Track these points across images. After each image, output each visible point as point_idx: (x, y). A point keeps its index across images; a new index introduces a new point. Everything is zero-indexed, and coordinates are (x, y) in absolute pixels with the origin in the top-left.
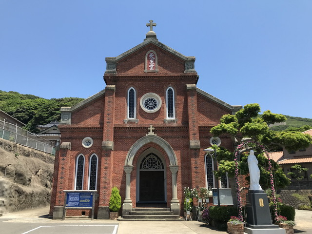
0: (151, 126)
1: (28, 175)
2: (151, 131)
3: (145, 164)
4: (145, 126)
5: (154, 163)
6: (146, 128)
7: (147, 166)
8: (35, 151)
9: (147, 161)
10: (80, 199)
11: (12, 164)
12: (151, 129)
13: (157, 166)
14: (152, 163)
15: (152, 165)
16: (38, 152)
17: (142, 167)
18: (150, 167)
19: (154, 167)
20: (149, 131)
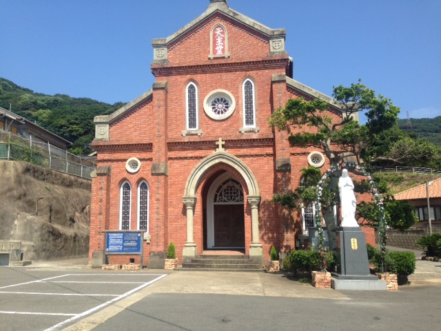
0: (220, 139)
1: (69, 212)
2: (220, 146)
3: (221, 195)
4: (210, 139)
5: (234, 193)
6: (212, 141)
7: (224, 197)
8: (80, 180)
9: (225, 191)
10: (124, 242)
11: (45, 197)
12: (220, 143)
13: (239, 197)
14: (231, 193)
15: (231, 197)
16: (85, 181)
17: (218, 199)
18: (229, 199)
19: (234, 199)
20: (218, 146)
